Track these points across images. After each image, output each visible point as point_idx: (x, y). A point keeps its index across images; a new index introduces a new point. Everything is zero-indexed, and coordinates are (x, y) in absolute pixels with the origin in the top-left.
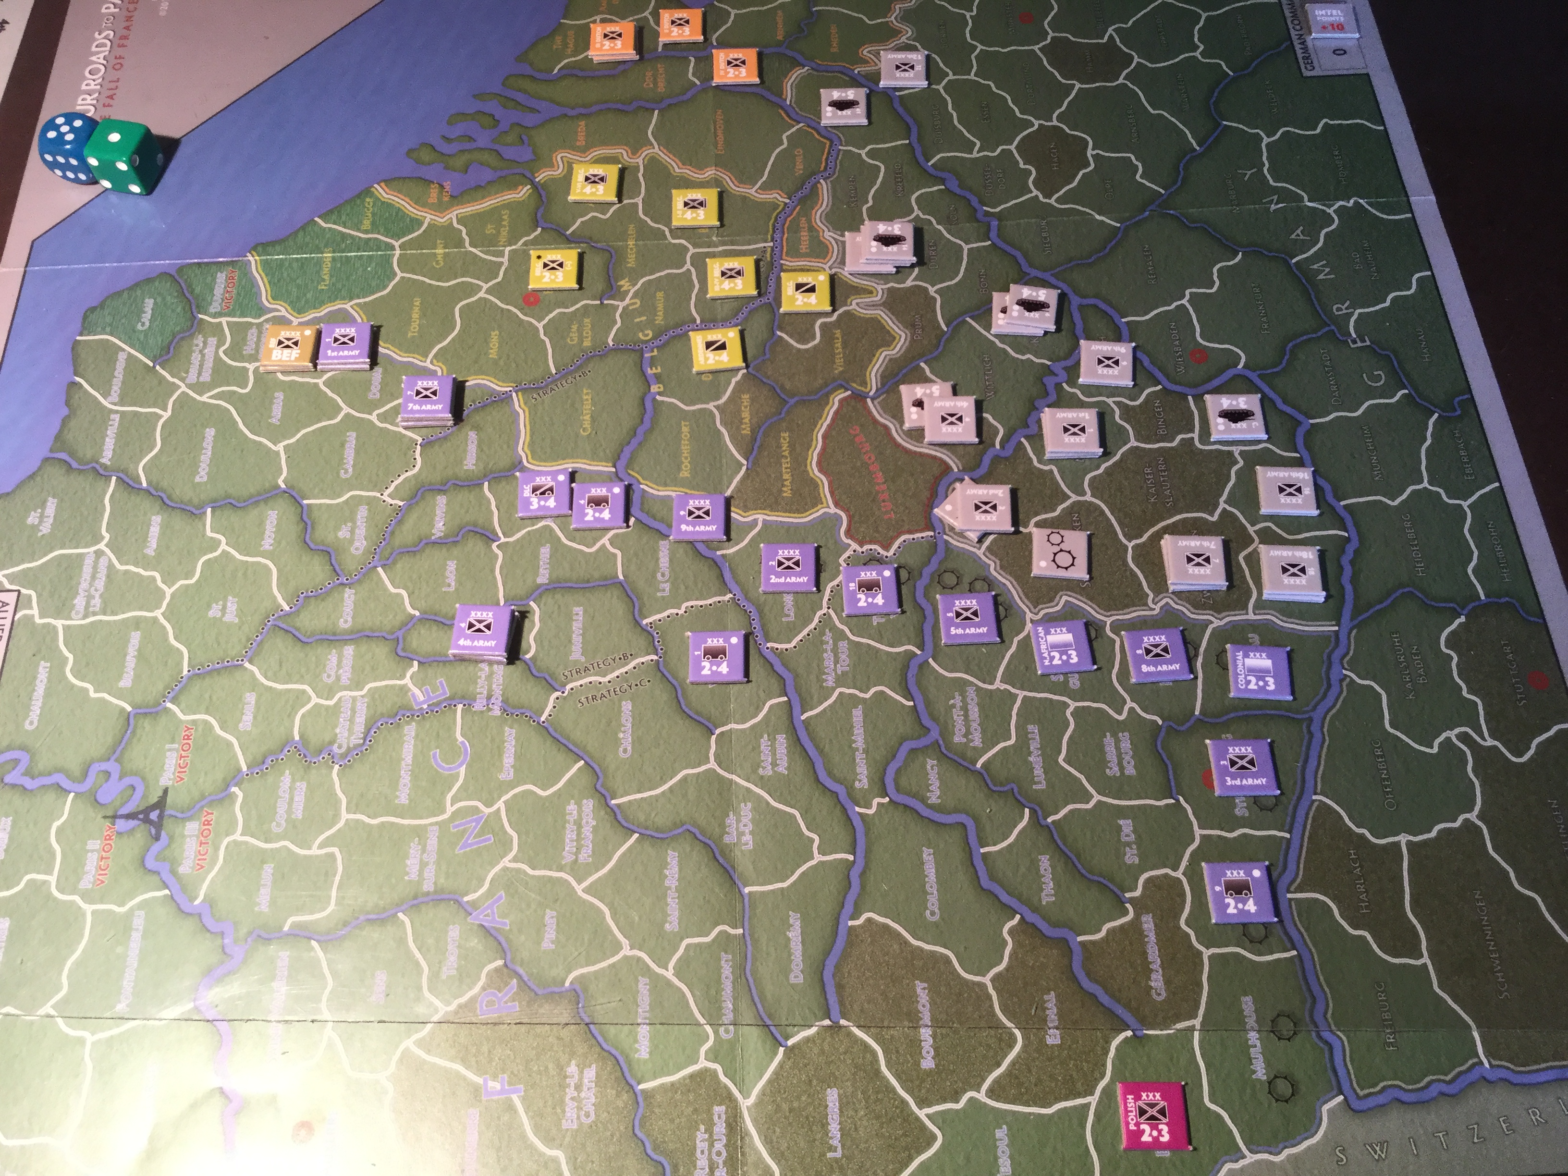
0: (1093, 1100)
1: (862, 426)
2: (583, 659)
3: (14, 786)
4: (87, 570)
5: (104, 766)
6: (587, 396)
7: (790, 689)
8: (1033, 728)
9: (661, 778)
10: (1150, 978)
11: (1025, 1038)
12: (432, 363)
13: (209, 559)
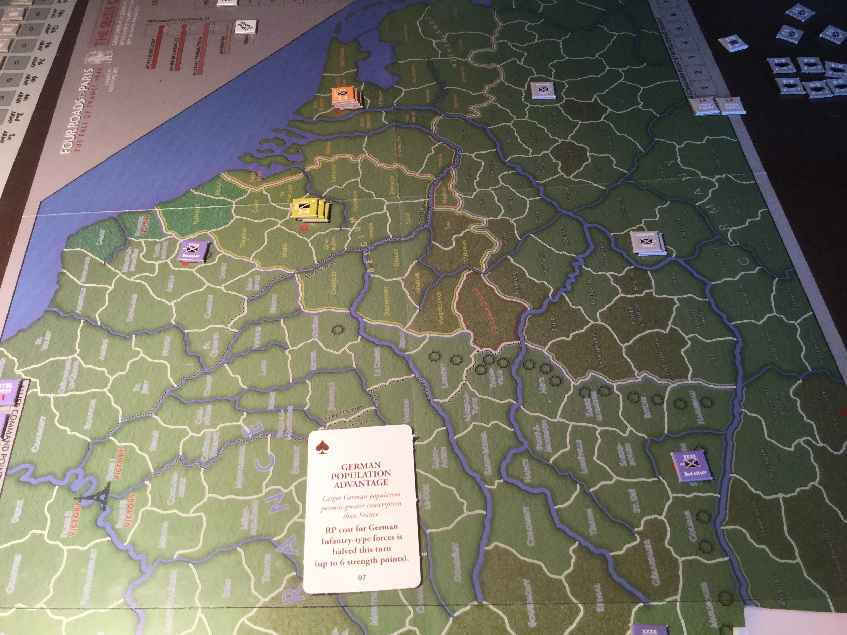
1: (479, 288)
2: (335, 409)
3: (25, 483)
4: (67, 368)
5: (75, 471)
6: (334, 274)
7: (447, 423)
8: (579, 442)
10: (651, 574)
11: (585, 608)
12: (252, 260)
13: (134, 361)
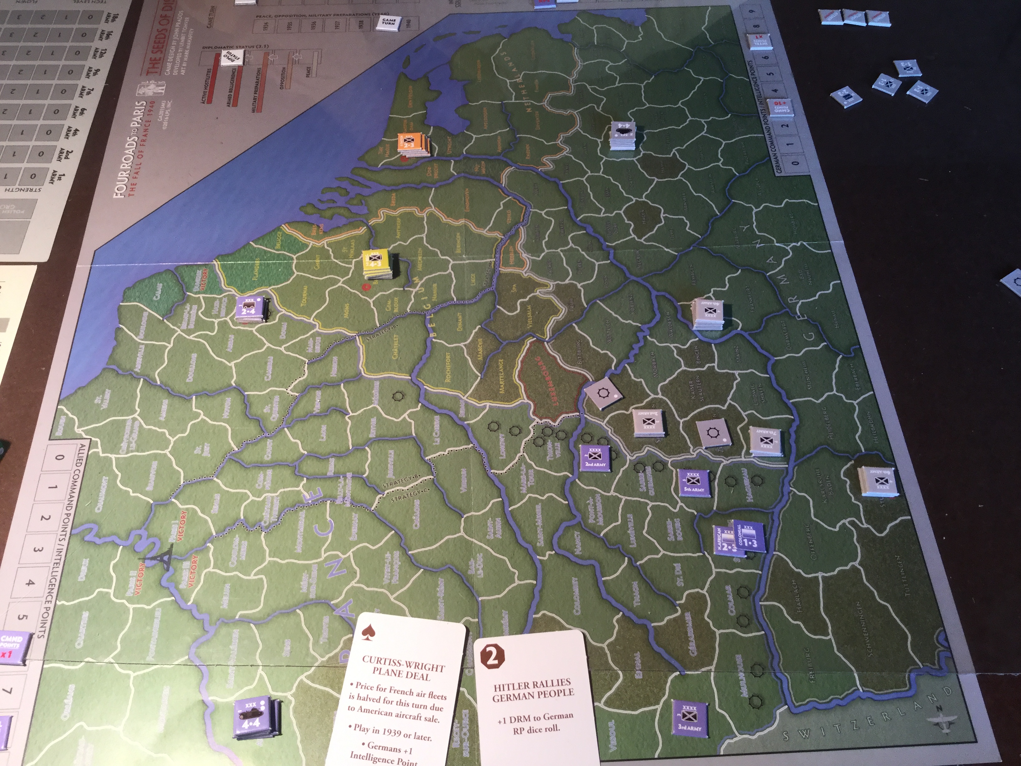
0: (659, 707)
1: (541, 356)
2: (394, 478)
3: (89, 542)
4: (128, 428)
5: (138, 532)
6: (396, 337)
7: (503, 494)
8: (630, 516)
9: (435, 540)
10: (689, 645)
11: (624, 675)
12: (313, 320)
13: (194, 423)
